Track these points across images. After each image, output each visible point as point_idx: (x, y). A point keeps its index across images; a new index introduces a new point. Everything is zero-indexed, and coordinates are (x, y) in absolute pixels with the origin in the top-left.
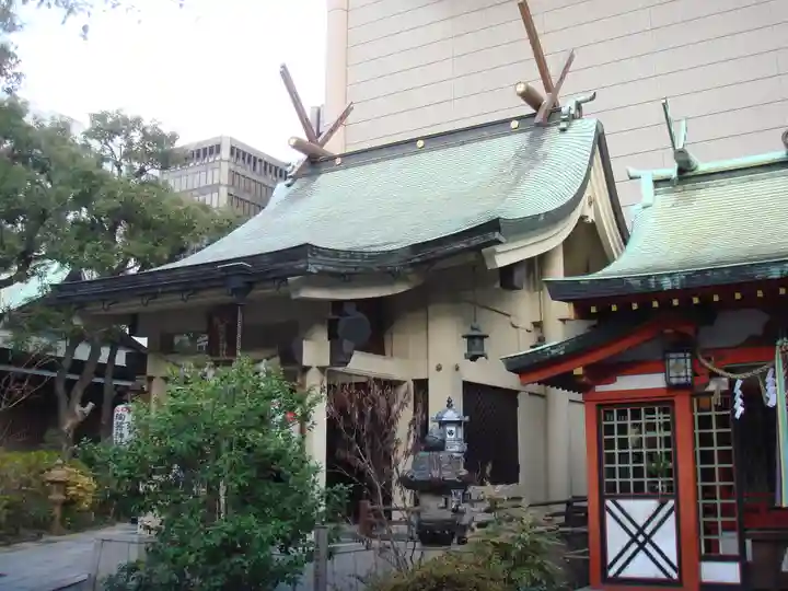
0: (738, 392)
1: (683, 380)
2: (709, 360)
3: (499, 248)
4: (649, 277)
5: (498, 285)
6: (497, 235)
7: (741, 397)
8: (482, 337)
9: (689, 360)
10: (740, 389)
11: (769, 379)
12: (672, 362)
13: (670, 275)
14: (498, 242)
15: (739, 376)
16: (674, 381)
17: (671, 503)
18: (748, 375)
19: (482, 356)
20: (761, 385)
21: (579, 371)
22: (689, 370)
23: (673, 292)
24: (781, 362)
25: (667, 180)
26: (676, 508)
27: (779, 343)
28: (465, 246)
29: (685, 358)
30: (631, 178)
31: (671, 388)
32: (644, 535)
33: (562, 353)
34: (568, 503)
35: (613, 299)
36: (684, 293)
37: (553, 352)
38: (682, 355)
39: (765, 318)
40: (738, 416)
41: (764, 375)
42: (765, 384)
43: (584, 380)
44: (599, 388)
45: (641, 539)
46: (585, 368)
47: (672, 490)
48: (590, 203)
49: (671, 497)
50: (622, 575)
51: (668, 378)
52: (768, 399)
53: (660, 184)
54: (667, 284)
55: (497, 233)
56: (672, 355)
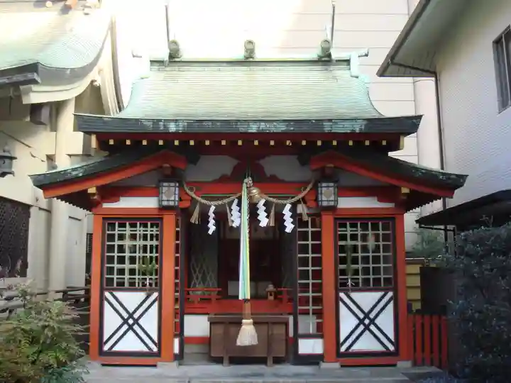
0: (212, 215)
1: (172, 203)
2: (191, 189)
3: (34, 88)
4: (160, 120)
5: (28, 119)
6: (35, 76)
7: (214, 219)
8: (12, 158)
9: (177, 189)
10: (214, 213)
11: (234, 207)
12: (165, 189)
13: (176, 121)
14: (34, 82)
15: (212, 203)
16: (165, 203)
17: (155, 295)
18: (220, 202)
19: (10, 173)
20: (228, 211)
21: (92, 190)
22: (177, 196)
23: (176, 135)
24: (246, 194)
25: (161, 62)
26: (160, 299)
27: (246, 180)
28: (7, 81)
29: (175, 186)
30: (134, 56)
31: (163, 209)
32: (133, 319)
33: (81, 175)
34: (65, 293)
35: (129, 135)
36: (184, 136)
37: (74, 173)
38: (172, 184)
39: (235, 162)
40: (210, 232)
41: (230, 204)
42: (231, 210)
43: (96, 197)
44: (106, 205)
45: (131, 321)
46: (98, 188)
47: (158, 285)
48: (99, 73)
49: (156, 290)
50: (114, 349)
51: (160, 201)
52: (233, 221)
53: (155, 64)
54: (172, 128)
55: (35, 74)
56: (165, 184)
